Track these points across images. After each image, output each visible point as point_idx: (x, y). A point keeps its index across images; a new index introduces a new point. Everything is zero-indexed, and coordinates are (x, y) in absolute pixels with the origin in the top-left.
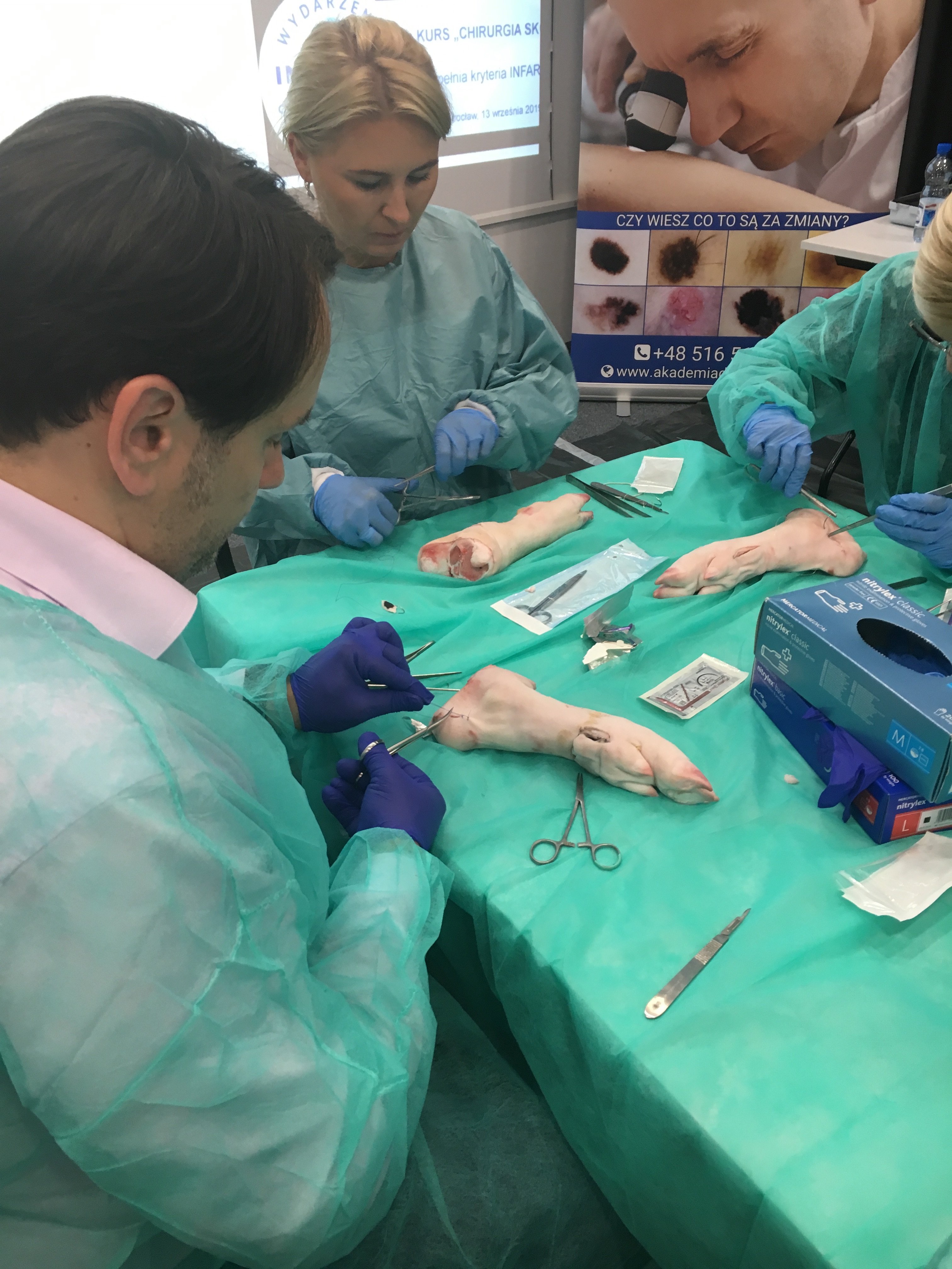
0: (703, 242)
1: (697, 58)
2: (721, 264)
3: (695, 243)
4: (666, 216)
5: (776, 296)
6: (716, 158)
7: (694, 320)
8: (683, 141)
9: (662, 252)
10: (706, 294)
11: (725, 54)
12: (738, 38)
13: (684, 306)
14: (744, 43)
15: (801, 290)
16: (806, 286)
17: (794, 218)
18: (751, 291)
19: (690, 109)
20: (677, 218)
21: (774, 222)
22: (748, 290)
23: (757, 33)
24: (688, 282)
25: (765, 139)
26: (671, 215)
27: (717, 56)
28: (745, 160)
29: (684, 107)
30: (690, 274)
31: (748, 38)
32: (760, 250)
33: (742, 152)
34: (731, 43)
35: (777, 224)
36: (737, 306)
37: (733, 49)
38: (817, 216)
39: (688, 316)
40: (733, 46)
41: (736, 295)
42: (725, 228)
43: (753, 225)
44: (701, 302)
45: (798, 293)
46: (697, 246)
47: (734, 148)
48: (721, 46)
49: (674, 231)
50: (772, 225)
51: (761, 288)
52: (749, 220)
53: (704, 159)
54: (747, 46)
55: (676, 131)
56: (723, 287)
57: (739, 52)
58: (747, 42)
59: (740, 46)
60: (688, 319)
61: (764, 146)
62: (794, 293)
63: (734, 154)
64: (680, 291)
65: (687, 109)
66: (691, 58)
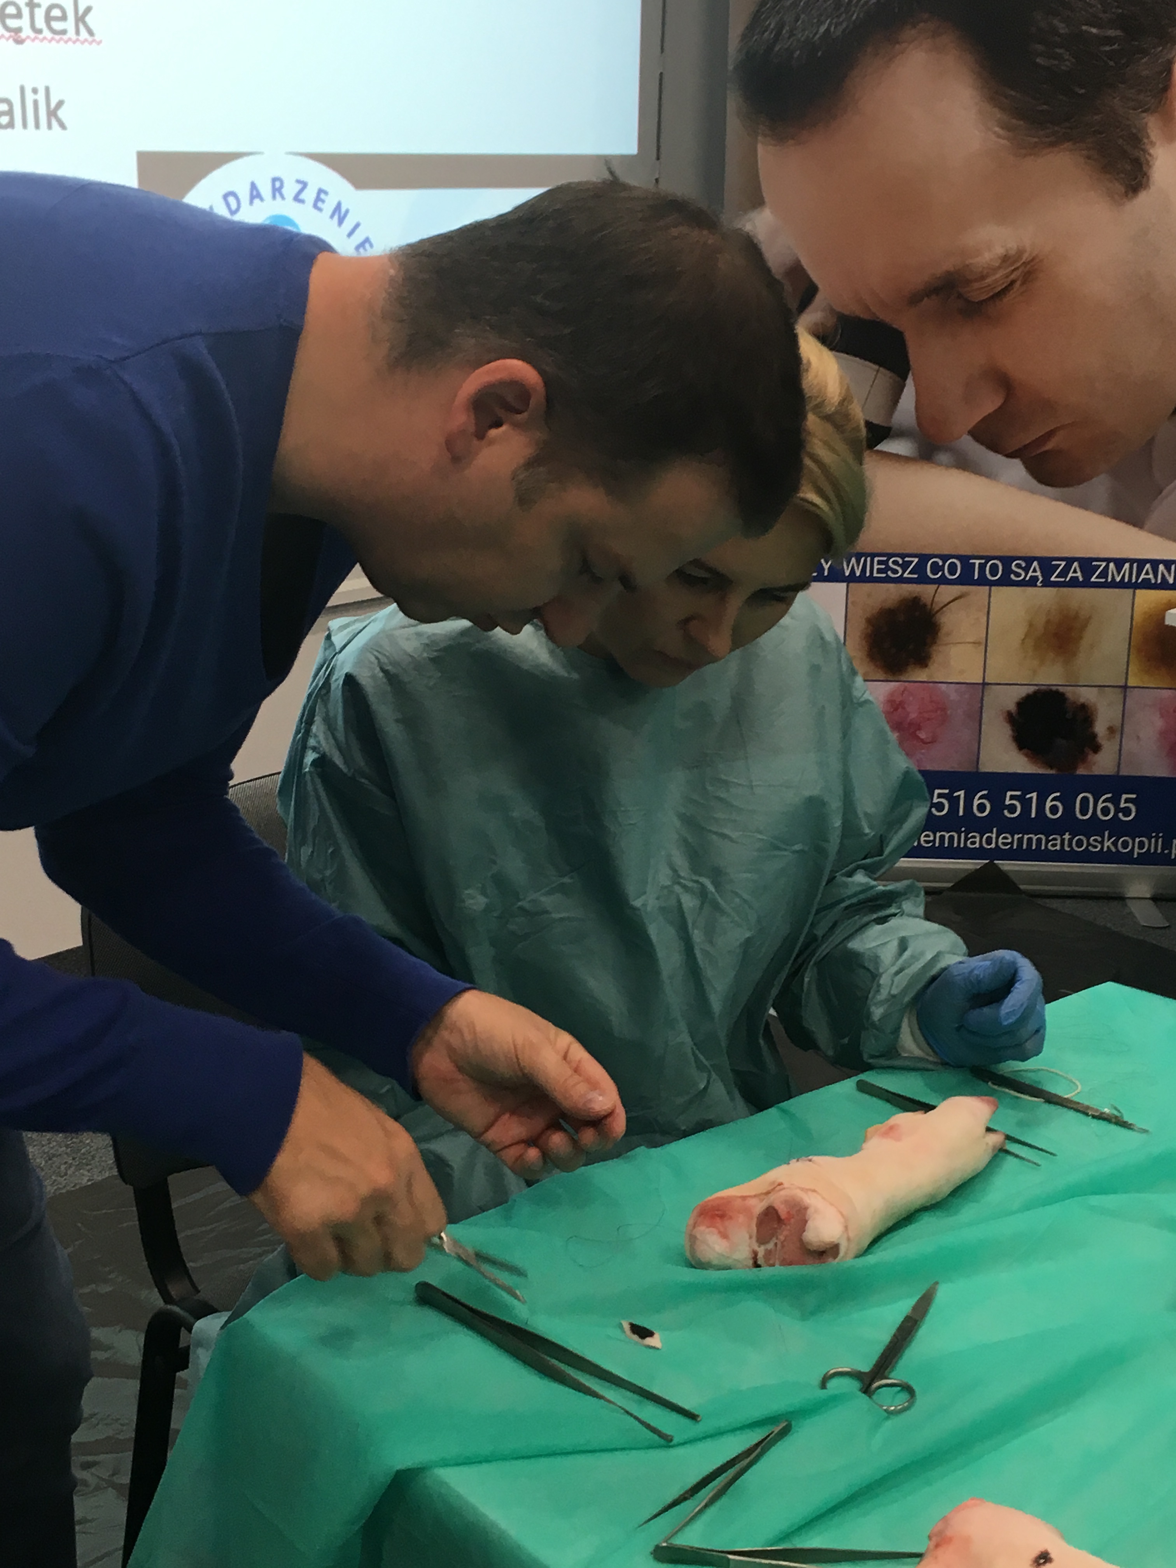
0: (942, 608)
1: (926, 299)
2: (979, 643)
3: (929, 607)
4: (876, 559)
5: (1082, 700)
6: (964, 464)
7: (933, 741)
8: (901, 434)
9: (869, 621)
10: (953, 694)
11: (976, 292)
12: (995, 270)
13: (913, 716)
14: (1007, 277)
15: (1125, 692)
16: (1135, 685)
17: (1107, 567)
18: (1035, 693)
19: (914, 379)
20: (895, 562)
21: (1070, 575)
22: (1031, 689)
23: (1029, 262)
24: (921, 675)
25: (1050, 434)
26: (885, 559)
27: (960, 296)
28: (1016, 469)
29: (905, 378)
30: (923, 660)
31: (1013, 271)
32: (1048, 622)
33: (1010, 456)
34: (983, 278)
35: (1077, 577)
36: (1010, 718)
37: (989, 285)
38: (1148, 566)
39: (922, 735)
40: (989, 280)
41: (1010, 698)
42: (983, 581)
43: (1034, 580)
44: (944, 709)
45: (1122, 696)
46: (933, 612)
47: (994, 447)
48: (968, 282)
49: (891, 586)
50: (1068, 579)
51: (1054, 688)
52: (1027, 571)
53: (940, 464)
54: (1013, 283)
55: (892, 418)
56: (984, 684)
57: (999, 292)
58: (1013, 277)
59: (1001, 282)
60: (922, 741)
61: (1049, 446)
62: (1115, 696)
63: (996, 459)
64: (905, 689)
65: (910, 382)
66: (914, 299)
